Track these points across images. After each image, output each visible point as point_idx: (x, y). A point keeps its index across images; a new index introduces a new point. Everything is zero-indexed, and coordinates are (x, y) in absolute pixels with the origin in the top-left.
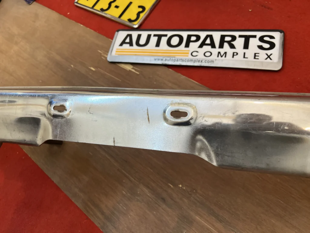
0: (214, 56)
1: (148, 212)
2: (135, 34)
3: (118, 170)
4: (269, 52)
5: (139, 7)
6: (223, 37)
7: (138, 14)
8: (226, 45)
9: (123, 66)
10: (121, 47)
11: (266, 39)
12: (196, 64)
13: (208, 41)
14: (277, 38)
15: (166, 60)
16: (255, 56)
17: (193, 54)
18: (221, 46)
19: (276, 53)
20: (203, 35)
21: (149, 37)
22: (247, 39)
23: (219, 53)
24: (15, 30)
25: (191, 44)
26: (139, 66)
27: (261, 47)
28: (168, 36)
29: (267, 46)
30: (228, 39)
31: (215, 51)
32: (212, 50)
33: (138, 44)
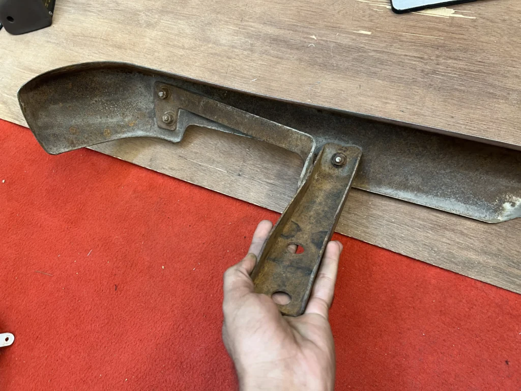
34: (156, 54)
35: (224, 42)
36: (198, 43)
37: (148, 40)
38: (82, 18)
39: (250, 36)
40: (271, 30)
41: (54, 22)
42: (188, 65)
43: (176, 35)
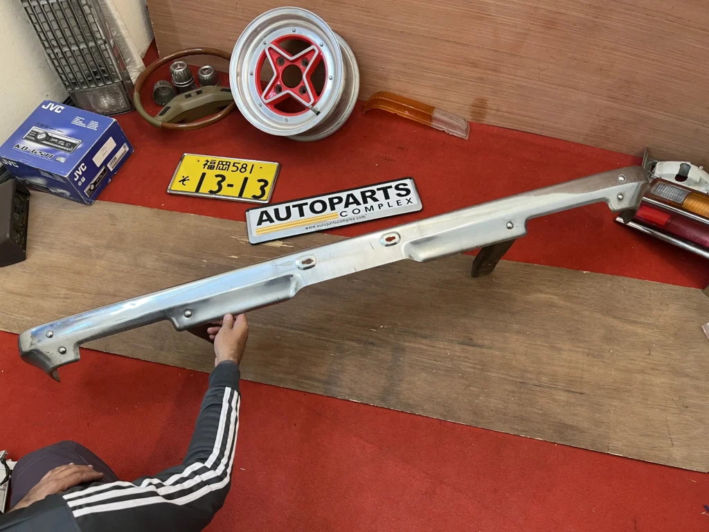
0: (363, 212)
1: (363, 359)
2: (271, 210)
3: (316, 339)
4: (408, 197)
5: (259, 181)
6: (363, 194)
7: (262, 188)
8: (369, 199)
9: (270, 244)
10: (260, 226)
11: (401, 187)
12: (350, 222)
13: (351, 200)
14: (409, 184)
15: (318, 226)
16: (398, 203)
17: (343, 214)
18: (365, 202)
19: (413, 196)
20: (344, 195)
21: (288, 209)
22: (385, 190)
23: (366, 208)
24: (85, 241)
25: (336, 206)
26: (288, 240)
27: (399, 195)
28: (309, 204)
29: (404, 193)
30: (368, 194)
31: (362, 207)
32: (358, 207)
33: (279, 218)
34: (104, 277)
35: (149, 266)
36: (132, 268)
37: (98, 267)
38: (49, 254)
39: (165, 261)
40: (178, 257)
41: (27, 257)
42: (126, 283)
43: (118, 263)
